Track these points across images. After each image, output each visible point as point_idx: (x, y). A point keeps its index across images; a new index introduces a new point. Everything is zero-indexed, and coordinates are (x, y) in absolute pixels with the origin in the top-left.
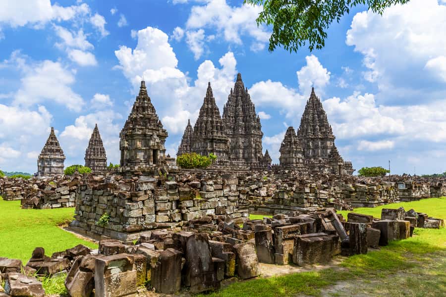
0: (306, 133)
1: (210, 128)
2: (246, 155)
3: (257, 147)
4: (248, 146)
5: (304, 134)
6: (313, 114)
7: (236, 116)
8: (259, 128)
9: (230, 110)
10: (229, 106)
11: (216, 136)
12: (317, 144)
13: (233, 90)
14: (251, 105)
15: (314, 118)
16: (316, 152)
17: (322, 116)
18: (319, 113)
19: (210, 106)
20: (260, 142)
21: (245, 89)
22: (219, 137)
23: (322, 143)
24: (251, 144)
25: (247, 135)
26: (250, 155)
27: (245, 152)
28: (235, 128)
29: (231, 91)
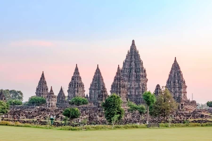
0: (170, 84)
1: (119, 86)
2: (137, 93)
3: (144, 89)
4: (138, 87)
5: (169, 84)
6: (175, 73)
7: (131, 69)
8: (145, 76)
9: (127, 64)
10: (126, 62)
11: (122, 91)
12: (176, 90)
13: (129, 51)
14: (141, 62)
15: (175, 76)
16: (176, 95)
17: (179, 74)
18: (178, 73)
19: (119, 76)
20: (146, 85)
21: (137, 51)
22: (123, 91)
23: (179, 90)
24: (140, 87)
25: (138, 80)
26: (139, 93)
27: (136, 91)
28: (130, 76)
29: (128, 52)
